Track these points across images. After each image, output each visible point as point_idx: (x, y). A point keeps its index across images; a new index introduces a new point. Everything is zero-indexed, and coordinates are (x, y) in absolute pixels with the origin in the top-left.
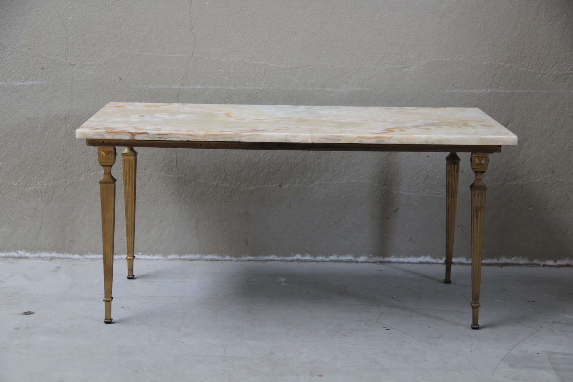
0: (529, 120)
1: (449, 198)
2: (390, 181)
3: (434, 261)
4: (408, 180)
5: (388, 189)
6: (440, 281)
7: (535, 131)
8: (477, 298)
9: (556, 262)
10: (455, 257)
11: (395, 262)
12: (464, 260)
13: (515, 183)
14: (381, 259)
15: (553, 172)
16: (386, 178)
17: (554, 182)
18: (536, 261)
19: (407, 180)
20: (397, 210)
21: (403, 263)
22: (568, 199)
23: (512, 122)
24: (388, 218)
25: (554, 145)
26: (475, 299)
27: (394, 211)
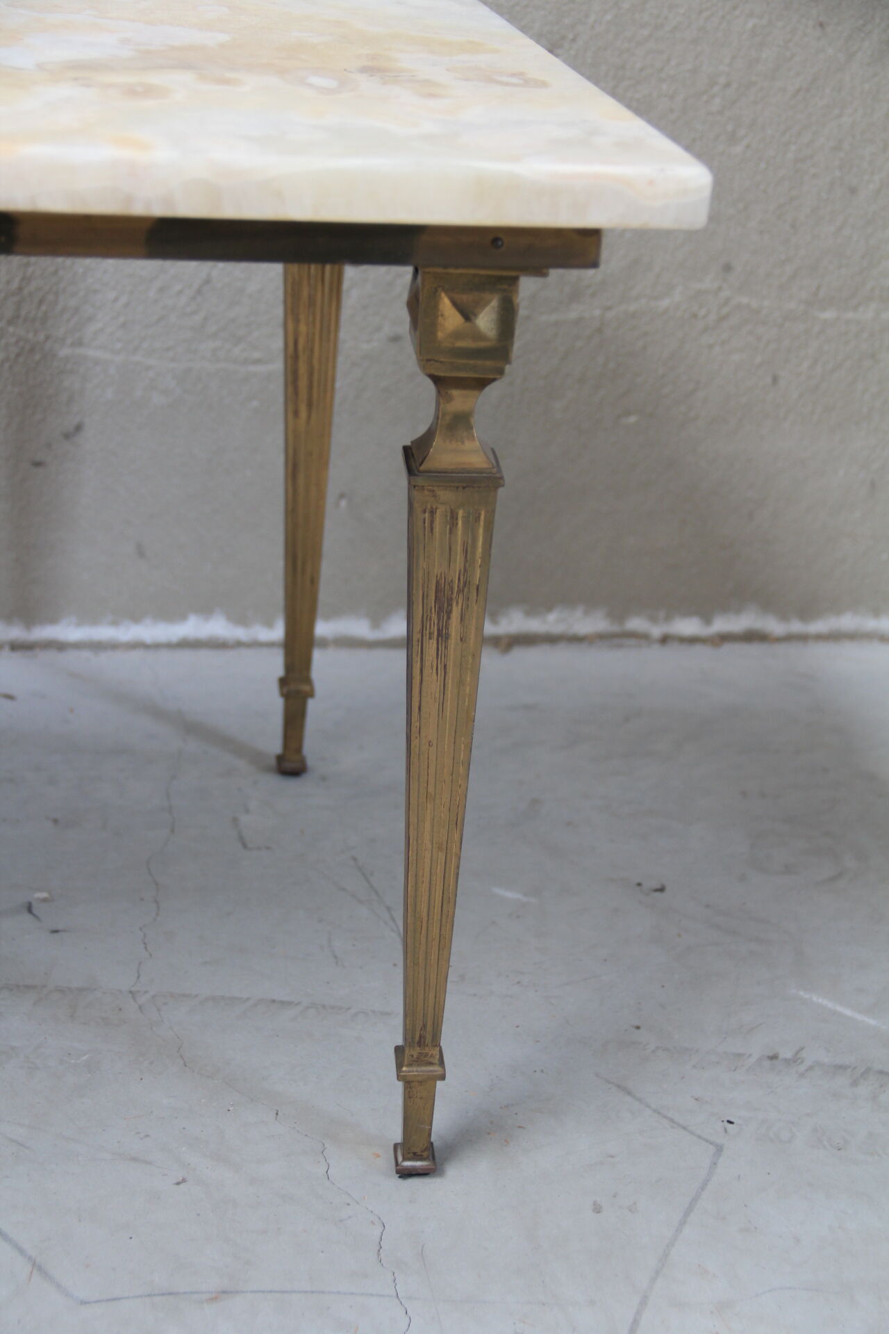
0: (646, 32)
1: (296, 413)
2: (41, 302)
3: (240, 633)
4: (123, 300)
5: (30, 336)
6: (255, 757)
7: (664, 87)
8: (429, 1038)
9: (707, 620)
10: (328, 618)
11: (77, 646)
12: (359, 628)
13: (573, 315)
14: (16, 633)
15: (728, 268)
16: (20, 289)
17: (725, 311)
18: (636, 623)
19: (116, 299)
20: (79, 428)
21: (113, 646)
22: (775, 380)
23: (574, 40)
24: (38, 464)
25: (738, 149)
26: (421, 1043)
27: (67, 436)
